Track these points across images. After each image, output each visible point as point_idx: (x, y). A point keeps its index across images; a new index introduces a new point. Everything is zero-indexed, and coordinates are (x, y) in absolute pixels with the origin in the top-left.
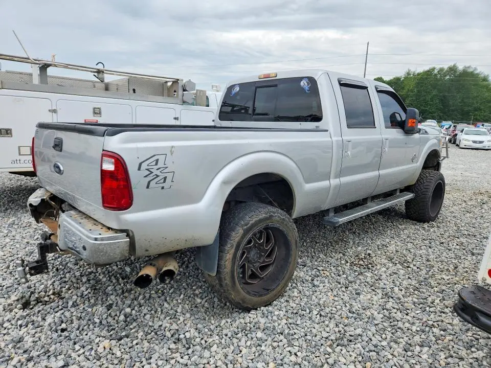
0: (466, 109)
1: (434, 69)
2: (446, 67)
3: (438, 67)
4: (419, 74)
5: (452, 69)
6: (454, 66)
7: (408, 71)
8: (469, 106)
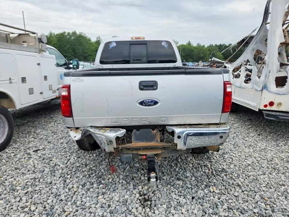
0: (85, 55)
1: (65, 32)
2: (71, 32)
3: (67, 32)
4: (57, 35)
5: (74, 33)
6: (75, 32)
7: (50, 33)
8: (86, 53)
